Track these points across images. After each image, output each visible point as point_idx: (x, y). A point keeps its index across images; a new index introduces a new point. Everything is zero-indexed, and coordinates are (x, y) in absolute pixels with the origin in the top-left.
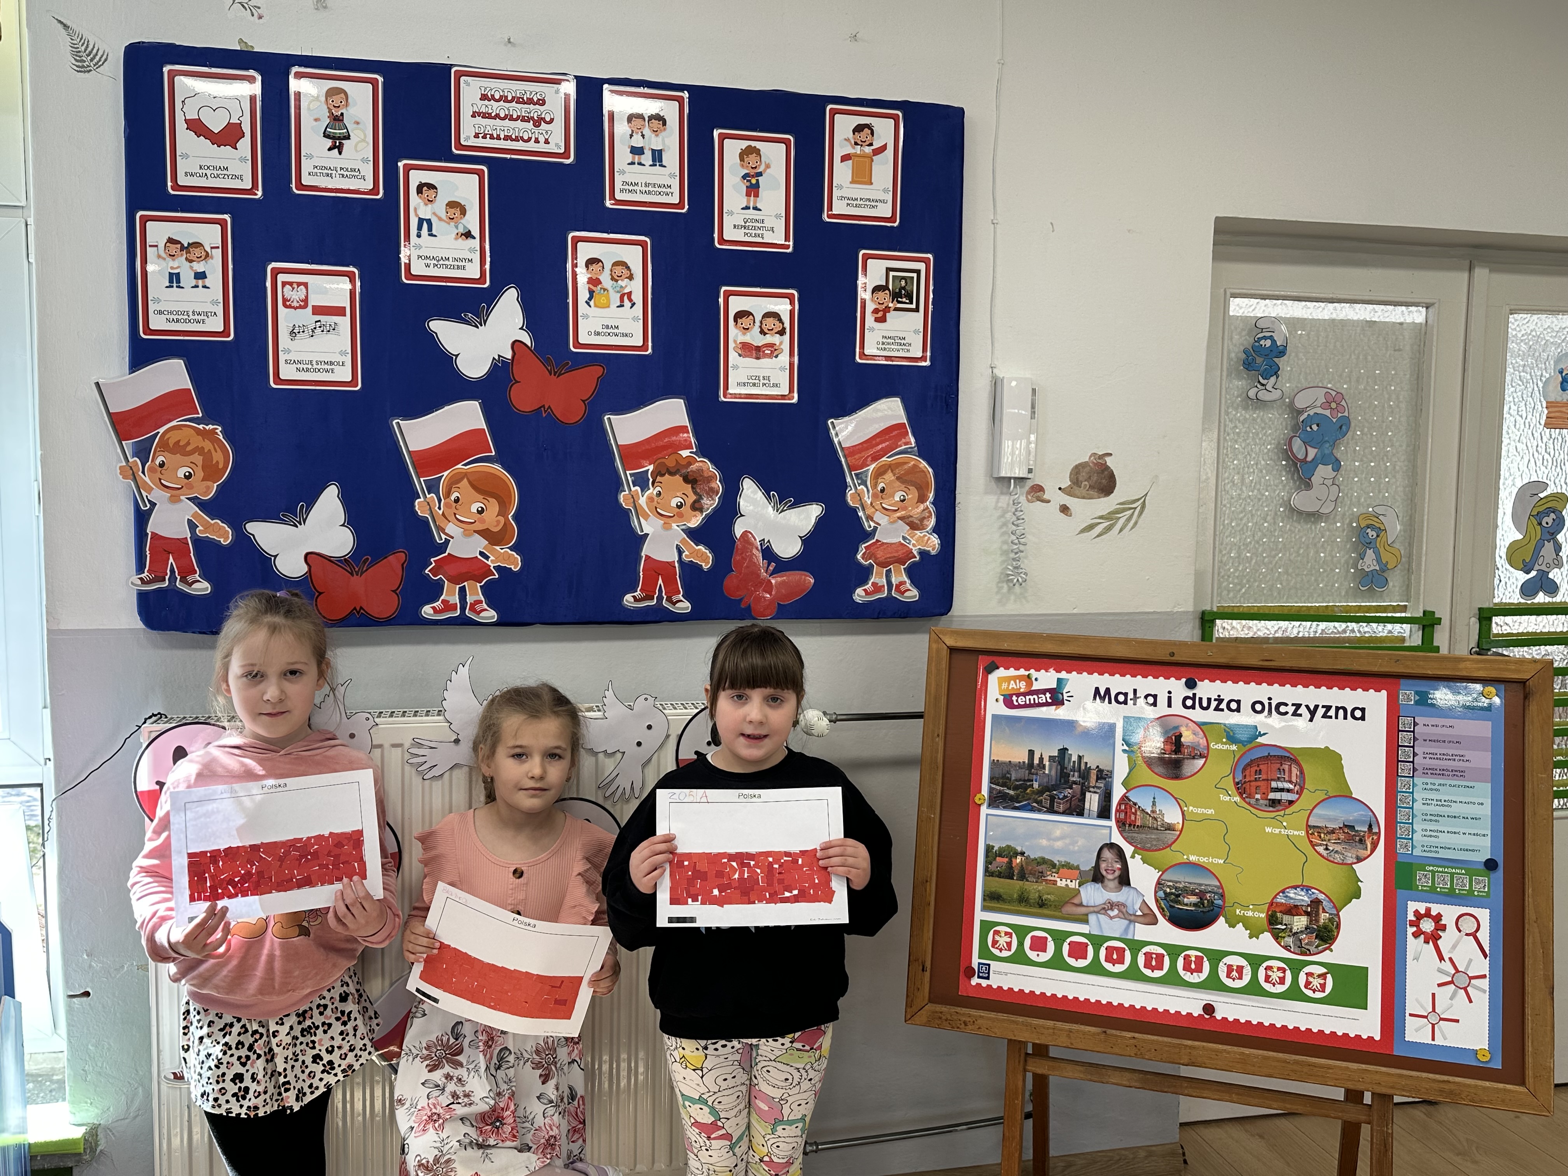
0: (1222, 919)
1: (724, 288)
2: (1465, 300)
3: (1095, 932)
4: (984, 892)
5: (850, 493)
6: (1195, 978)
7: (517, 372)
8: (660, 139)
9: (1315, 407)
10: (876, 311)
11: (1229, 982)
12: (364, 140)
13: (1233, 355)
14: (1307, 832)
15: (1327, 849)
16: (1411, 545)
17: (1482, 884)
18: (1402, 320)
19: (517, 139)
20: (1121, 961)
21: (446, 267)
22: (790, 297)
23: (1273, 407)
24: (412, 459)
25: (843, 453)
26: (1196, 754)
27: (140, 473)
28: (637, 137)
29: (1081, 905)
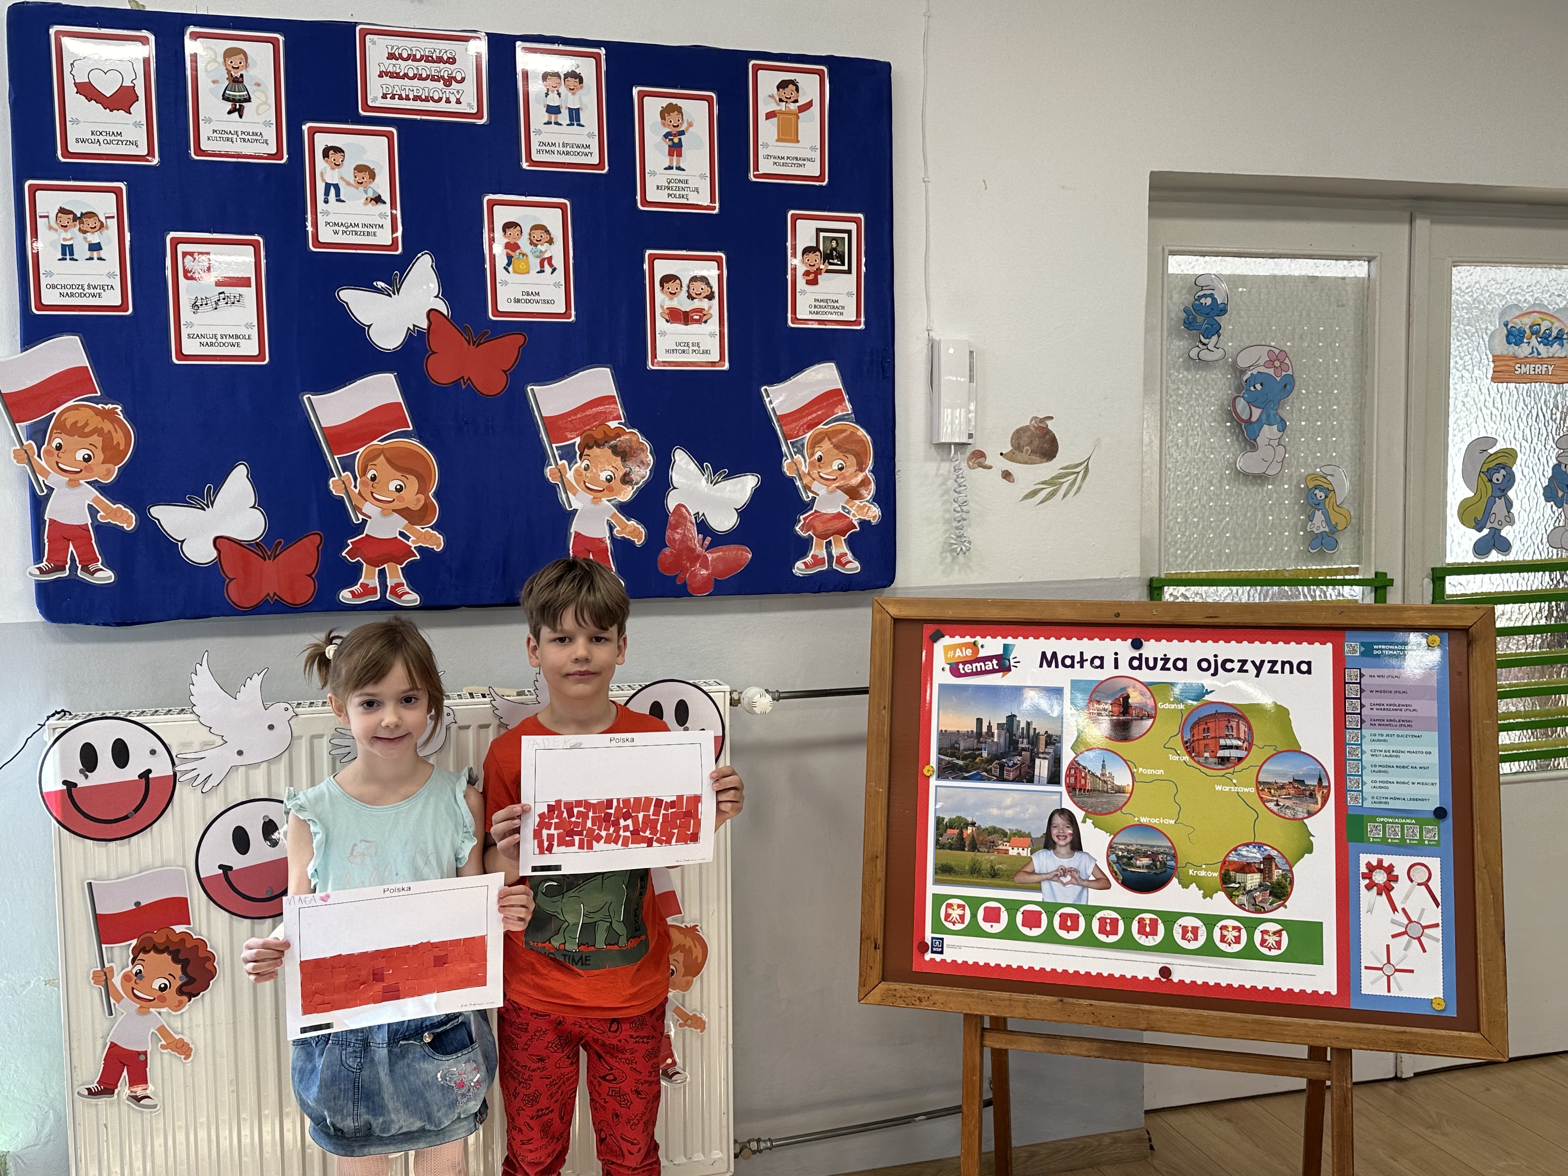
0: (1175, 880)
1: (648, 252)
2: (1407, 253)
3: (1049, 900)
4: (936, 864)
5: (786, 463)
6: (1150, 941)
7: (434, 342)
8: (577, 97)
9: (1258, 366)
10: (807, 273)
11: (1184, 944)
12: (265, 103)
13: (1173, 315)
14: (1257, 788)
15: (1277, 805)
16: (1360, 505)
17: (1432, 833)
18: (1344, 275)
19: (427, 100)
20: (1075, 927)
21: (356, 234)
22: (718, 260)
23: (1215, 367)
24: (324, 436)
25: (778, 421)
26: (1144, 715)
27: (36, 457)
28: (553, 96)
29: (1033, 873)
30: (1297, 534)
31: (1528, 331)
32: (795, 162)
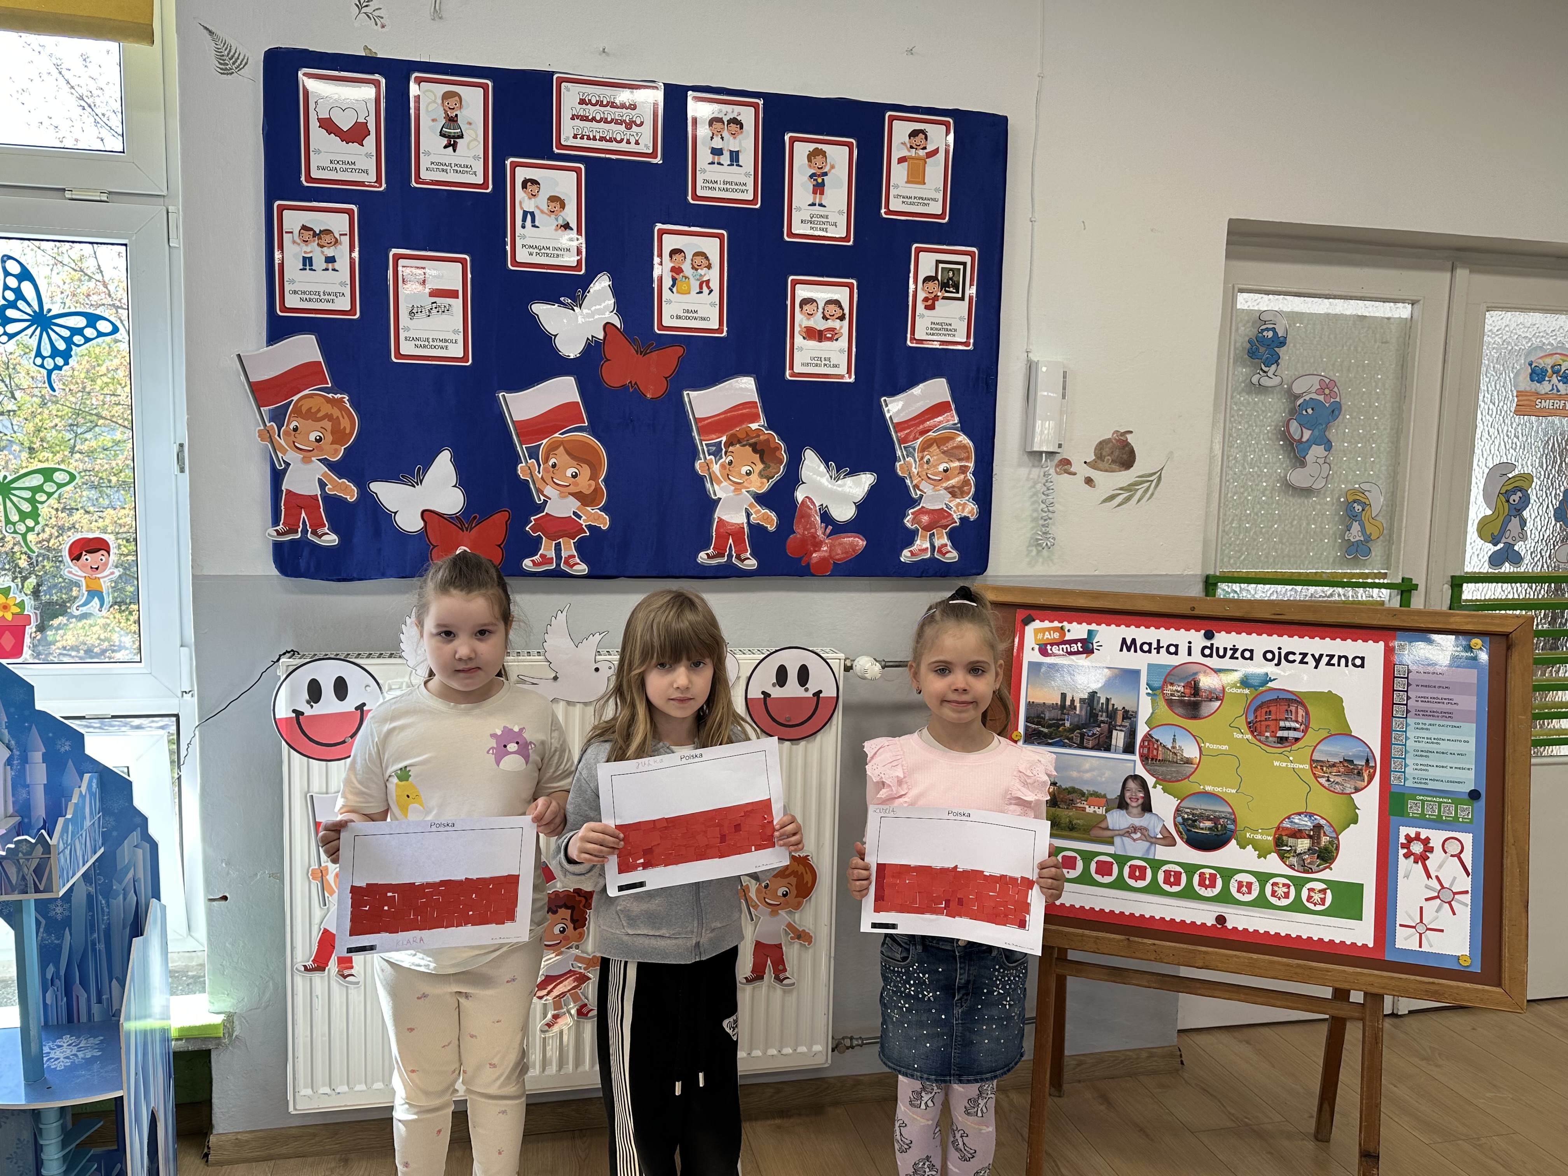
0: (1234, 842)
1: (791, 278)
2: (1447, 298)
3: (1120, 852)
5: (899, 464)
6: (1209, 893)
7: (608, 351)
8: (737, 141)
9: (1310, 393)
10: (926, 299)
11: (1239, 896)
13: (1238, 345)
14: (1311, 765)
15: (1328, 780)
16: (1392, 519)
17: (1466, 812)
18: (1390, 315)
19: (610, 140)
20: (1143, 877)
21: (547, 255)
22: (850, 286)
23: (1273, 393)
24: (515, 429)
25: (894, 427)
26: (1213, 697)
27: (276, 436)
28: (717, 139)
29: (1107, 829)
30: (1336, 541)
31: (1550, 371)
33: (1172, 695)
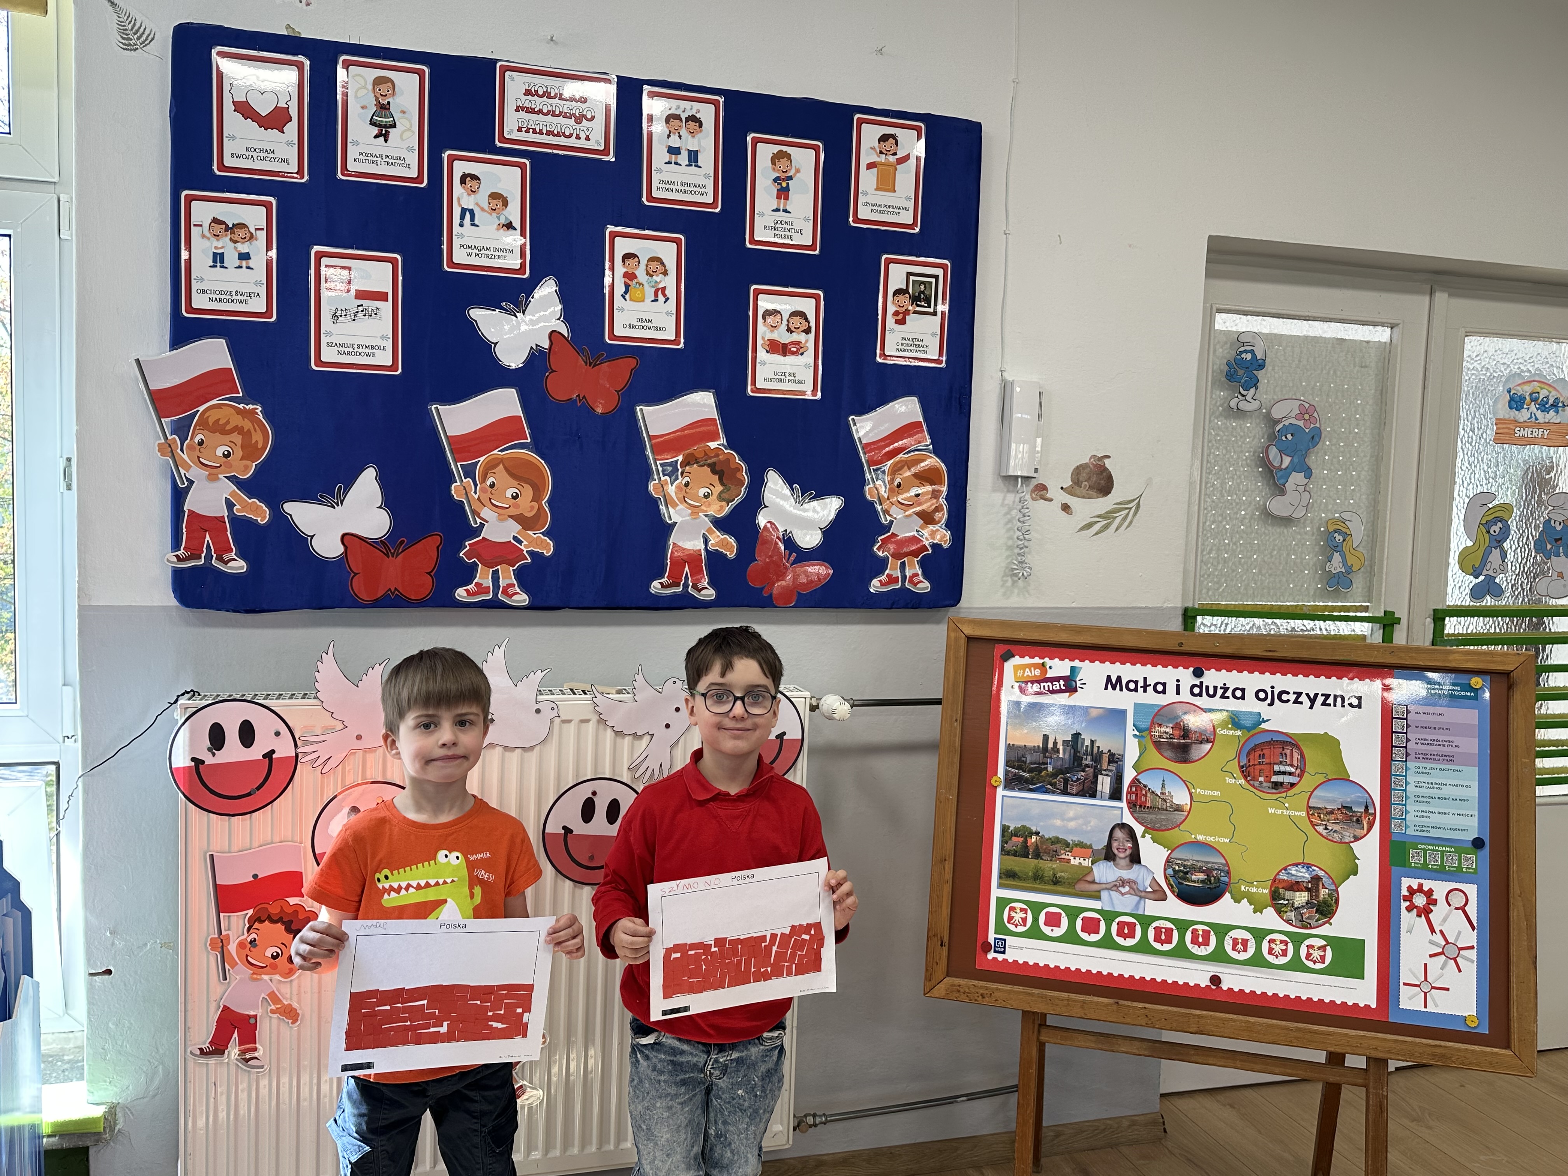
0: (1228, 895)
1: (754, 287)
2: (1426, 322)
3: (1107, 908)
4: (1000, 870)
5: (868, 488)
6: (1203, 951)
7: (554, 362)
8: (696, 140)
9: (1290, 418)
10: (896, 313)
11: (1234, 955)
12: (409, 130)
13: (1217, 367)
14: (1308, 813)
15: (1326, 829)
16: (1373, 549)
17: (1470, 862)
18: (1369, 339)
19: (558, 135)
20: (1132, 935)
21: (487, 257)
22: (816, 297)
23: (1251, 417)
24: (449, 444)
25: (863, 448)
26: (1203, 739)
27: (179, 451)
28: (674, 138)
29: (1093, 882)
30: (1316, 572)
31: (1528, 398)
32: (891, 210)
33: (1160, 737)
